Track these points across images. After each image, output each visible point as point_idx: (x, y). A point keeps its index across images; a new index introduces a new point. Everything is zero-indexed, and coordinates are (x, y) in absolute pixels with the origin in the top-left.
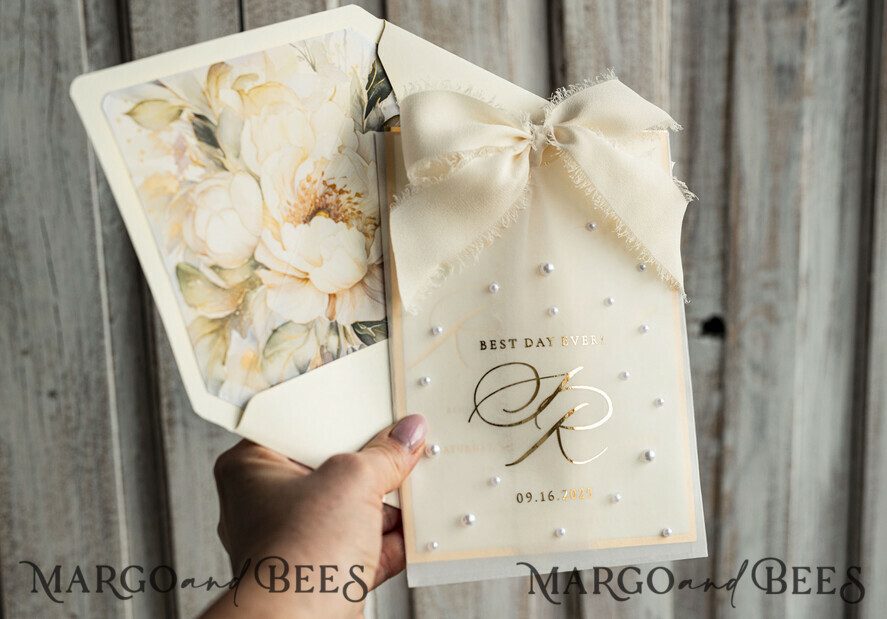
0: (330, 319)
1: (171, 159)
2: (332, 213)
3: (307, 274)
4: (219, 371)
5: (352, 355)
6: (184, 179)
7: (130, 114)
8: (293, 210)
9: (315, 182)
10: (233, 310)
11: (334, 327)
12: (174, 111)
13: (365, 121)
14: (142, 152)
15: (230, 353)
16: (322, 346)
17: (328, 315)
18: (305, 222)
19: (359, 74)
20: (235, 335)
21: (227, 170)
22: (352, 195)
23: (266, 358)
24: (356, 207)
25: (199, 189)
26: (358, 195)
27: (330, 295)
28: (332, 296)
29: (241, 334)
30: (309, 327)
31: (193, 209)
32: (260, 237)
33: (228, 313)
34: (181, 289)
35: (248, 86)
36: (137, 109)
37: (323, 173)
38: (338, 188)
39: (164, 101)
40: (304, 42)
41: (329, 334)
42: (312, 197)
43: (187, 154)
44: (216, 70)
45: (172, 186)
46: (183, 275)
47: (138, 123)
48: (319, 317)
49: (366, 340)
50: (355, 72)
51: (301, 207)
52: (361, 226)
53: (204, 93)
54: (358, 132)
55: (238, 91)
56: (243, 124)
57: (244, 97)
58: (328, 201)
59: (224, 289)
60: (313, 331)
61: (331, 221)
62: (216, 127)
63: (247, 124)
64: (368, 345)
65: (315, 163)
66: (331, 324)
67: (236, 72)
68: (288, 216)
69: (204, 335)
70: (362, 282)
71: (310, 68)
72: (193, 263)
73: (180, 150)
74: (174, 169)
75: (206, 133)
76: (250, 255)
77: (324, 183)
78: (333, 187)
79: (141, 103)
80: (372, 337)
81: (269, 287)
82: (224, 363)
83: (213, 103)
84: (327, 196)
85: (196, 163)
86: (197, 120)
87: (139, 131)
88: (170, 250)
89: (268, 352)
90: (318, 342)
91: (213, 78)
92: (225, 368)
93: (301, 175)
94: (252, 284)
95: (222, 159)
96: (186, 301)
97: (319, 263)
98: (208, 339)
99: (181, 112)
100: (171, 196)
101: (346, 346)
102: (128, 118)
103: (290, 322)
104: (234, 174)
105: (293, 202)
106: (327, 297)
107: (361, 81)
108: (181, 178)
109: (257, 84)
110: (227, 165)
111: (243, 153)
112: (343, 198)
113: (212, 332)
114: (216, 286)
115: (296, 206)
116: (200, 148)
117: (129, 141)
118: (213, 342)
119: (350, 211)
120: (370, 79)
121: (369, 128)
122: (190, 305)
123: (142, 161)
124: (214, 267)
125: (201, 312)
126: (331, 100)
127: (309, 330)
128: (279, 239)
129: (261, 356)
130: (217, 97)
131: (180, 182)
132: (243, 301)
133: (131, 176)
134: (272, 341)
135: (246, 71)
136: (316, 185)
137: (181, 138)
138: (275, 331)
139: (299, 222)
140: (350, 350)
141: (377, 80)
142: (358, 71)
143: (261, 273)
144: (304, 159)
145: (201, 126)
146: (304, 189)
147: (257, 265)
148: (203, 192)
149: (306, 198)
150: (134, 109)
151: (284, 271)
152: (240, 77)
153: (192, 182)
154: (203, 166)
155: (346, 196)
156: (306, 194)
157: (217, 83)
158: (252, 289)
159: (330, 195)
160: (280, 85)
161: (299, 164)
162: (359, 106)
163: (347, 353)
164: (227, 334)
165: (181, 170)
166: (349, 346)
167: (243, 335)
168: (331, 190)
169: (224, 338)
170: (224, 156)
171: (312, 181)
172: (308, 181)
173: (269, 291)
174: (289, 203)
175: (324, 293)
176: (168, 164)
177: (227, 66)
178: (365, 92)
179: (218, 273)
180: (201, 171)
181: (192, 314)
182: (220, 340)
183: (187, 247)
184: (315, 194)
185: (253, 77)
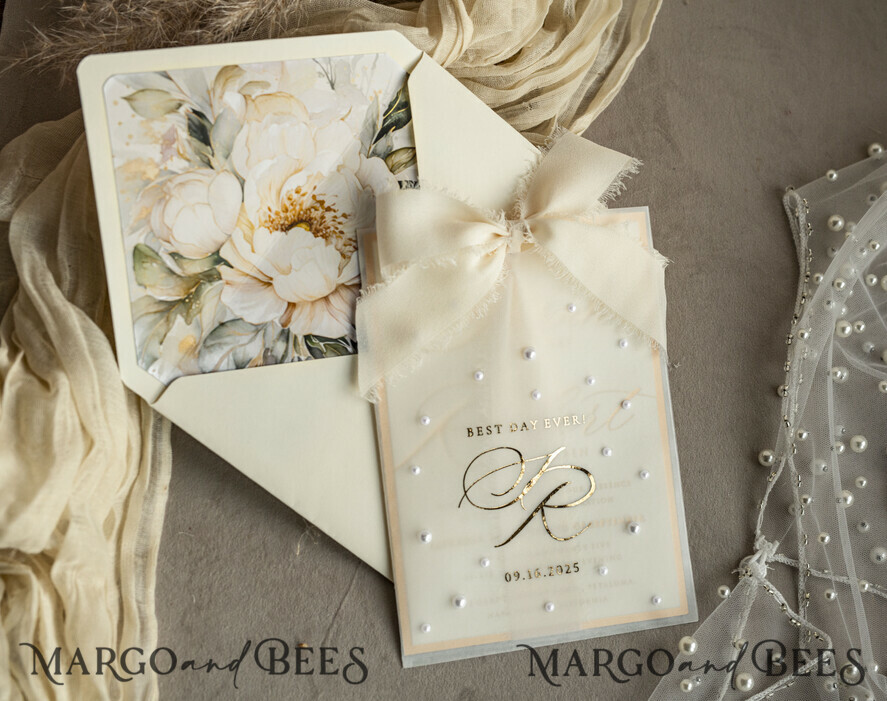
0: (283, 325)
1: (158, 148)
2: (314, 227)
3: (271, 279)
4: (155, 348)
5: (297, 364)
6: (166, 168)
7: (128, 99)
8: (273, 216)
9: (304, 195)
10: (182, 297)
11: (285, 335)
12: (174, 104)
13: (373, 147)
14: (130, 137)
15: (169, 335)
16: (267, 350)
17: (283, 321)
18: (282, 230)
19: (380, 99)
20: (180, 320)
21: (212, 167)
22: (339, 214)
23: (206, 347)
24: (339, 226)
25: (178, 180)
26: (344, 216)
27: (289, 304)
28: (292, 305)
29: (186, 320)
30: (259, 328)
31: (167, 197)
32: (230, 236)
33: (178, 298)
34: (134, 268)
35: (257, 92)
36: (137, 96)
37: (315, 188)
38: (326, 205)
39: (167, 93)
40: (330, 59)
41: (278, 339)
42: (298, 208)
43: (175, 146)
44: (227, 72)
45: (152, 173)
46: (139, 255)
47: (134, 109)
48: (272, 321)
49: (315, 354)
50: (377, 97)
51: (282, 215)
52: (340, 246)
53: (208, 92)
54: (362, 155)
55: (244, 96)
56: (242, 127)
57: (249, 102)
58: (313, 215)
59: (179, 276)
60: (261, 333)
61: (310, 234)
62: (212, 126)
63: (246, 127)
64: (316, 358)
65: (309, 177)
66: (283, 331)
67: (248, 78)
68: (266, 222)
69: (148, 314)
70: (326, 298)
71: (329, 85)
72: (154, 246)
73: (169, 141)
74: (158, 157)
75: (200, 130)
76: (213, 250)
77: (314, 197)
78: (322, 203)
79: (143, 91)
80: (322, 352)
81: (227, 283)
82: (161, 343)
83: (216, 104)
84: (313, 210)
85: (181, 156)
86: (194, 116)
87: (133, 116)
88: (134, 230)
89: (209, 343)
90: (264, 345)
91: (222, 80)
92: (162, 347)
93: (290, 186)
94: (211, 276)
95: (210, 157)
96: (136, 279)
97: (287, 272)
98: (150, 318)
99: (180, 105)
100: (148, 181)
101: (292, 353)
102: (125, 102)
103: (241, 319)
104: (218, 173)
105: (274, 209)
106: (286, 305)
107: (381, 106)
108: (162, 167)
109: (266, 92)
110: (213, 163)
111: (234, 154)
112: (329, 216)
113: (156, 312)
114: (171, 272)
115: (277, 214)
116: (189, 142)
117: (120, 124)
118: (155, 322)
119: (332, 229)
120: (390, 107)
121: (375, 154)
122: (140, 285)
123: (128, 144)
124: (173, 255)
125: (149, 292)
126: (342, 119)
127: (258, 331)
128: (250, 241)
129: (201, 344)
130: (221, 97)
131: (161, 170)
132: (196, 291)
133: (113, 157)
134: (217, 333)
135: (258, 78)
136: (305, 198)
137: (173, 130)
138: (222, 324)
139: (277, 230)
140: (296, 359)
141: (398, 109)
142: (381, 97)
143: (222, 268)
144: (297, 171)
145: (197, 123)
146: (289, 199)
147: (219, 260)
148: (182, 184)
149: (291, 208)
150: (134, 94)
151: (248, 272)
152: (250, 82)
153: (173, 173)
154: (188, 160)
155: (332, 214)
156: (292, 204)
157: (224, 84)
158: (210, 282)
159: (316, 210)
160: (291, 96)
161: (292, 175)
162: (371, 130)
163: (292, 361)
164: (172, 317)
165: (164, 160)
166: (296, 355)
167: (188, 322)
168: (318, 205)
169: (168, 320)
170: (213, 155)
171: (302, 193)
172: (297, 192)
173: (227, 287)
174: (270, 210)
175: (283, 300)
176: (154, 152)
177: (241, 69)
178: (382, 118)
179: (176, 260)
180: (186, 164)
181: (141, 292)
182: (162, 321)
183: (152, 231)
184: (301, 205)
185: (266, 85)
